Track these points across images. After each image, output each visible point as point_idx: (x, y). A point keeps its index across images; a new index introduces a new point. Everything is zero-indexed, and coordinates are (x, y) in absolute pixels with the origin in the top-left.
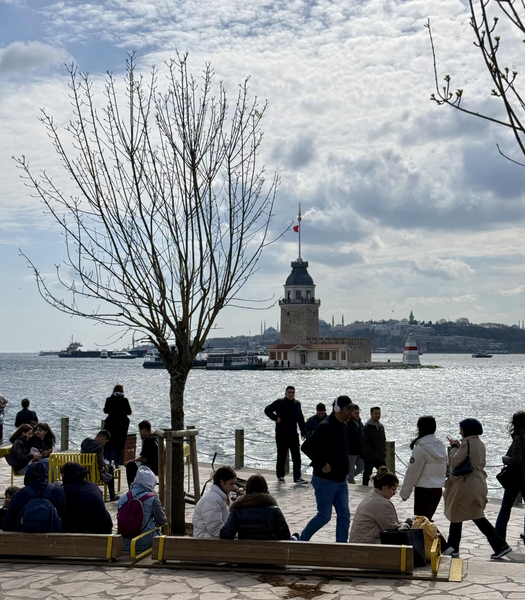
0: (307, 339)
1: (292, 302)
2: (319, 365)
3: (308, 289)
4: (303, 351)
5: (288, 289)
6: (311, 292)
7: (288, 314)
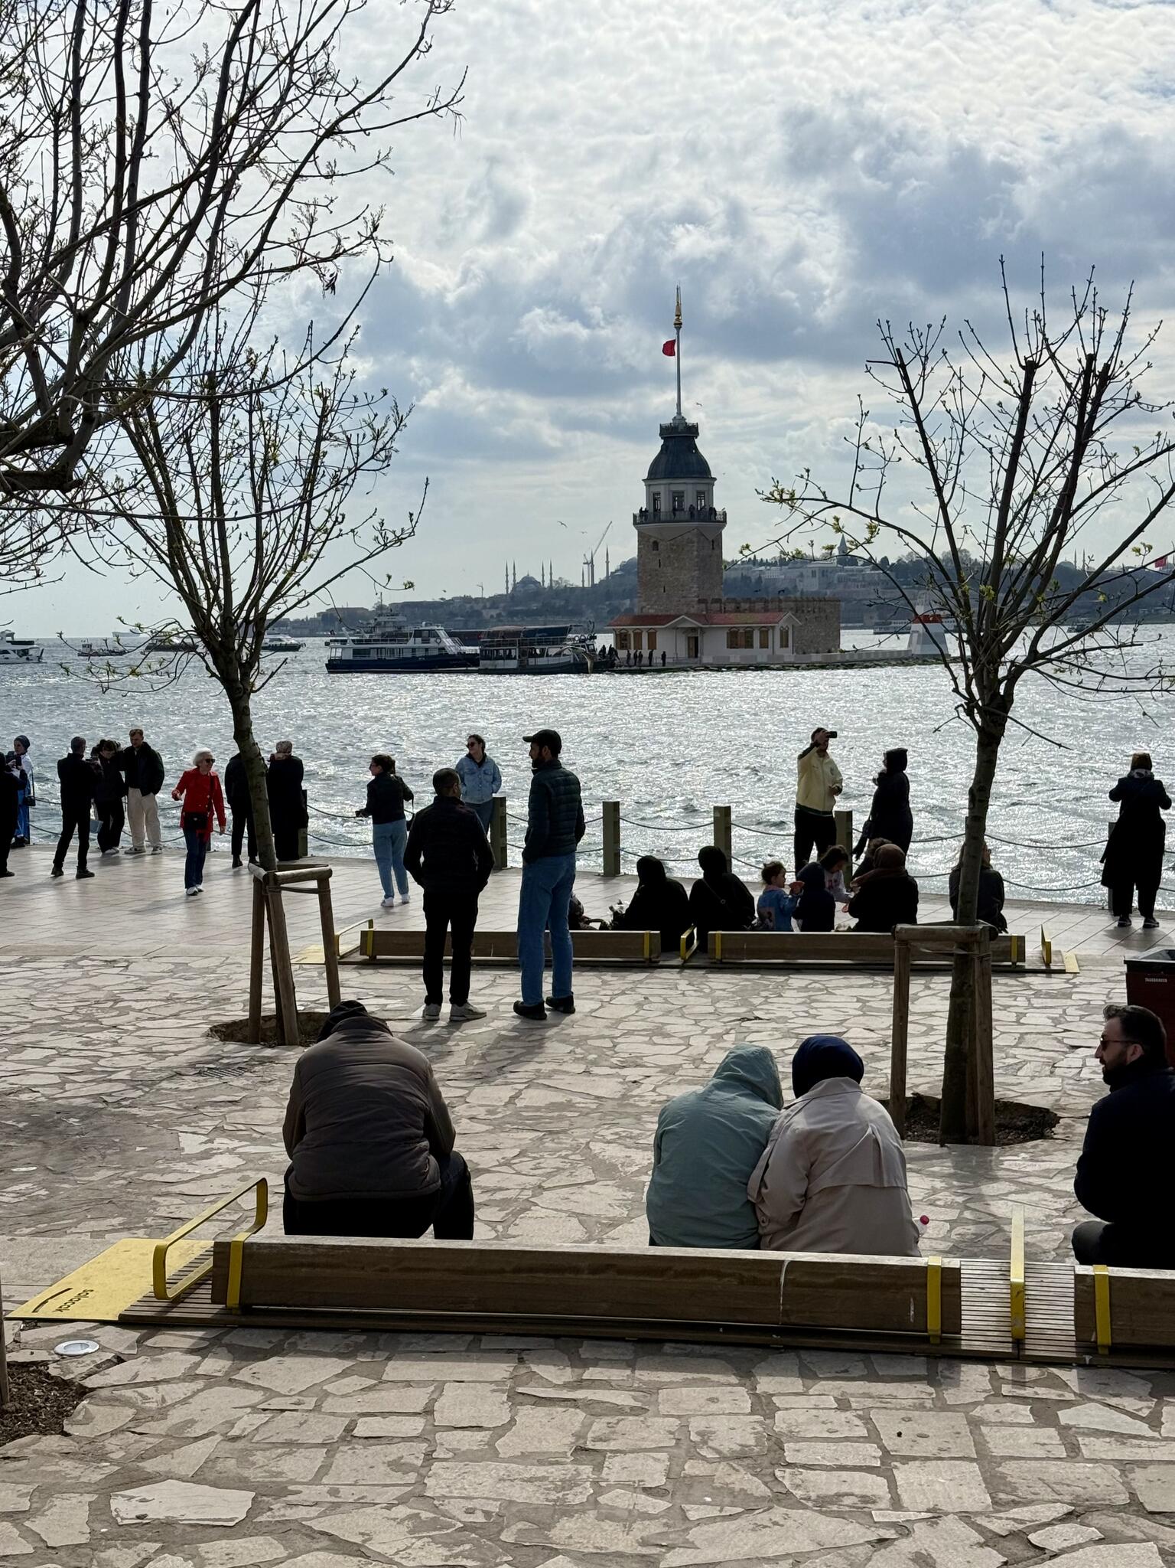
0: (700, 601)
1: (663, 517)
2: (732, 660)
3: (701, 488)
4: (694, 630)
5: (655, 489)
6: (706, 494)
7: (656, 545)
